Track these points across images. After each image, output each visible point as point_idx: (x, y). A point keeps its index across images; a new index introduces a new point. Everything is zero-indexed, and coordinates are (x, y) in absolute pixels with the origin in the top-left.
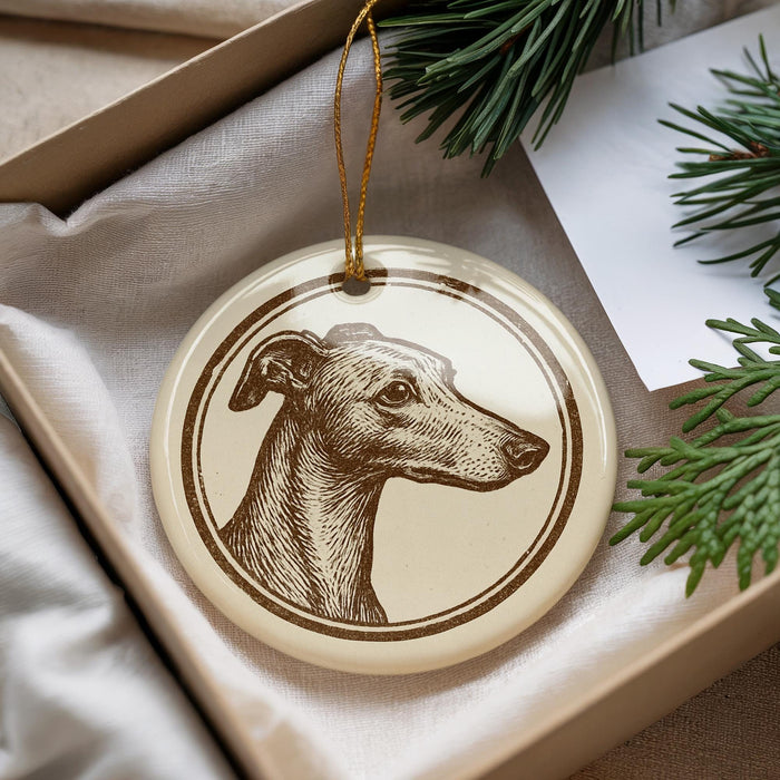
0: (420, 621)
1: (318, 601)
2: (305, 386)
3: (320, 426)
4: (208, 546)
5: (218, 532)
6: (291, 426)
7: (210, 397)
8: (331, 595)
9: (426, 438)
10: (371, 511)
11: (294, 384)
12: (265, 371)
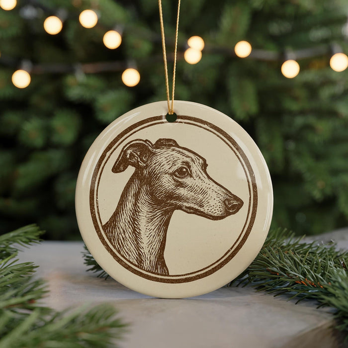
0: (182, 275)
1: (141, 262)
2: (144, 165)
3: (149, 183)
4: (97, 232)
5: (102, 226)
6: (137, 182)
7: (104, 165)
8: (146, 260)
9: (192, 194)
10: (167, 224)
11: (140, 163)
12: (128, 156)
